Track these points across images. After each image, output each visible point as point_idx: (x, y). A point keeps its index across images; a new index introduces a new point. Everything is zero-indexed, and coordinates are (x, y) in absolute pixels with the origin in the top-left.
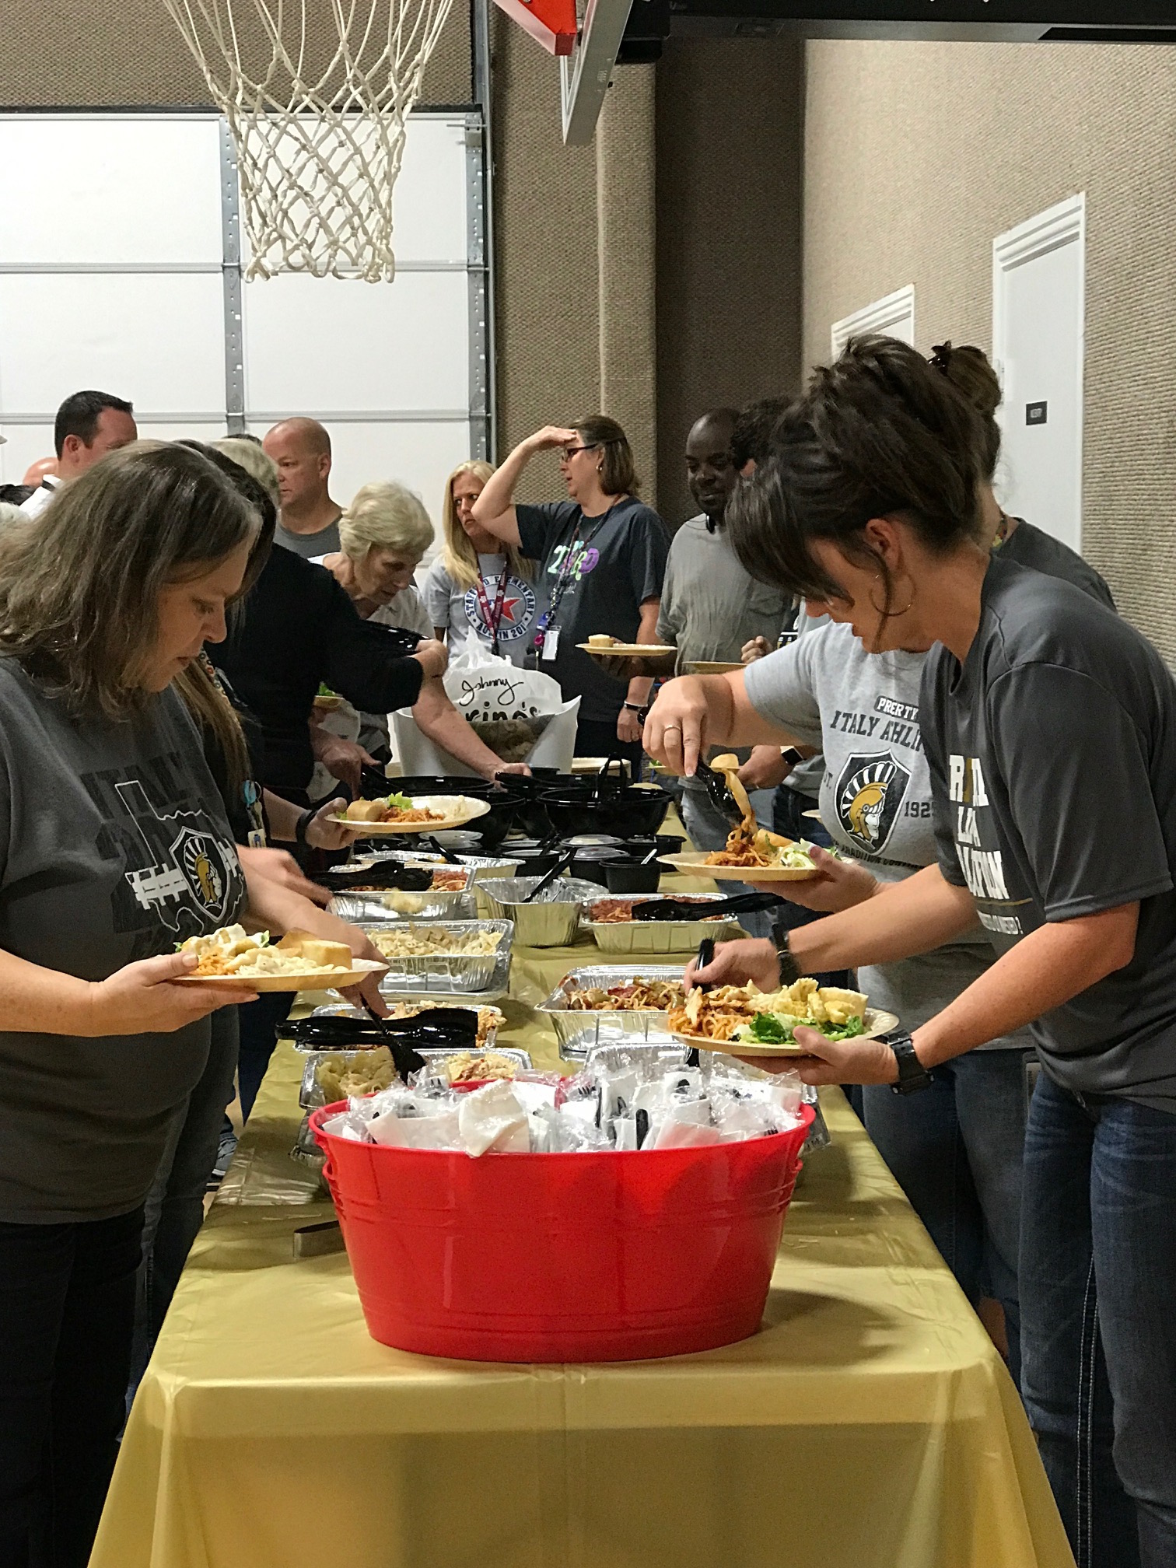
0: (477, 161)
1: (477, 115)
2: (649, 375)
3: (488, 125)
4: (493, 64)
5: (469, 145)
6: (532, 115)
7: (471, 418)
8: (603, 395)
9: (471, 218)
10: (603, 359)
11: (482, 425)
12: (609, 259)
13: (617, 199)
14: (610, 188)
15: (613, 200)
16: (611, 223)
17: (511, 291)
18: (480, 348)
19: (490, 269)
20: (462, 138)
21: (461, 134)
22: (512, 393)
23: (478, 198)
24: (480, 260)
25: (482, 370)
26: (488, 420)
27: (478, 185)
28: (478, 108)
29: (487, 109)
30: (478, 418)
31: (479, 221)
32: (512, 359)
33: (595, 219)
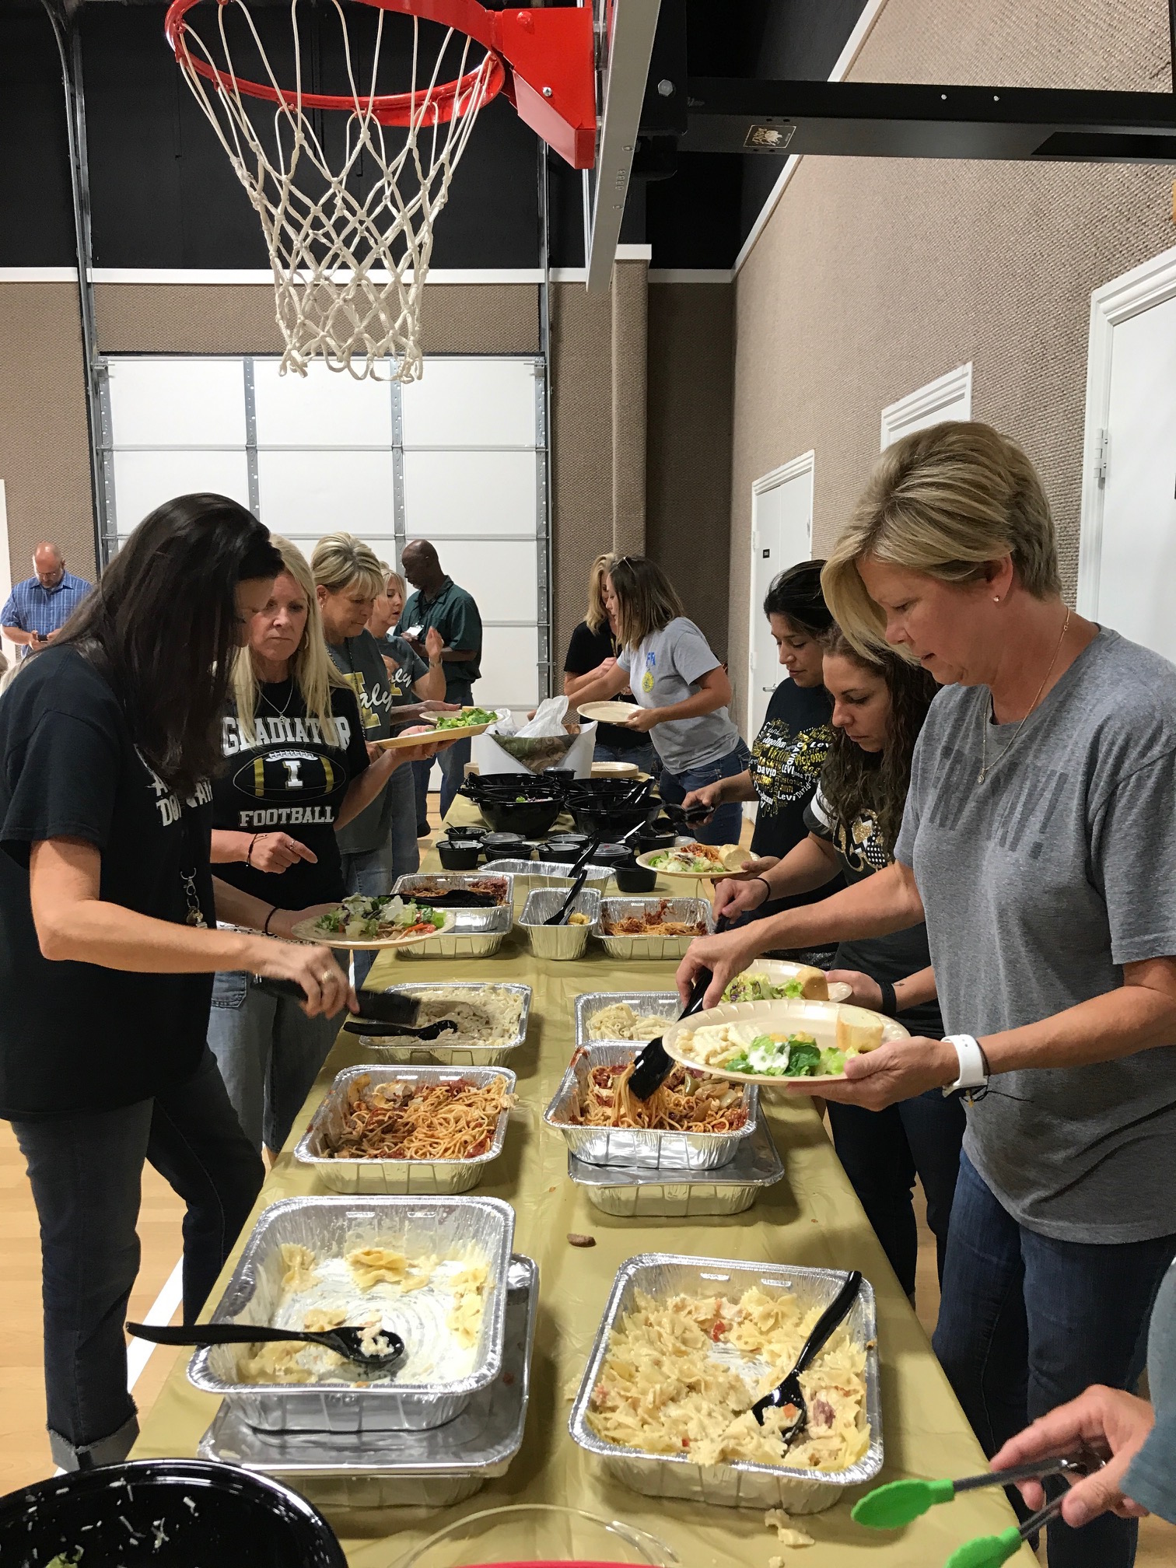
0: (542, 385)
1: (542, 358)
2: (642, 514)
3: (548, 363)
4: (552, 328)
5: (537, 376)
6: (574, 358)
7: (538, 539)
8: (614, 525)
9: (538, 420)
10: (614, 504)
11: (544, 543)
12: (619, 444)
13: (623, 407)
14: (620, 400)
15: (621, 407)
16: (620, 421)
17: (561, 464)
18: (543, 497)
19: (549, 450)
20: (533, 372)
21: (532, 369)
22: (562, 526)
23: (542, 407)
24: (543, 445)
25: (544, 511)
26: (547, 540)
27: (542, 399)
28: (543, 354)
29: (548, 355)
30: (541, 539)
31: (542, 422)
32: (561, 503)
33: (611, 421)
